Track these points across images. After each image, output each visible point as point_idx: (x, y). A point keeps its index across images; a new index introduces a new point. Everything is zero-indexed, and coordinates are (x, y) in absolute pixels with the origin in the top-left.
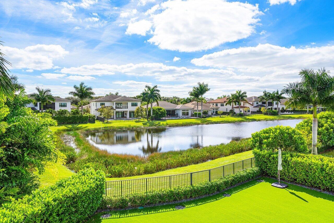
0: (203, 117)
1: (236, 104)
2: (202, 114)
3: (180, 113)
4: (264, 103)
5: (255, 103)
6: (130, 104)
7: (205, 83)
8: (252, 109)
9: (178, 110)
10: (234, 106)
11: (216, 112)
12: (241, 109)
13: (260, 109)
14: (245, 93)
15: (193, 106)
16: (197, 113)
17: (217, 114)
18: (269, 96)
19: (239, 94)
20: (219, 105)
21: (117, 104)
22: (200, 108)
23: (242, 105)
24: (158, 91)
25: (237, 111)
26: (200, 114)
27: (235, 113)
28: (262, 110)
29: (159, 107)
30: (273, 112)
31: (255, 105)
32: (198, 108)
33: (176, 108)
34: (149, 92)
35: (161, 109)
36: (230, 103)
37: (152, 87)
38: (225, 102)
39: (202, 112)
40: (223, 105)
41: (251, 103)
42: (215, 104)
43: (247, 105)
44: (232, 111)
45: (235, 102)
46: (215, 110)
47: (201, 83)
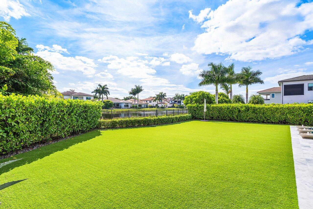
0: (139, 108)
1: (159, 101)
2: (138, 106)
3: (123, 106)
4: (176, 101)
5: (171, 101)
6: (85, 98)
7: (140, 86)
8: (169, 105)
9: (121, 104)
10: (159, 102)
11: (147, 106)
12: (163, 104)
13: (173, 105)
14: (165, 94)
15: (131, 102)
16: (134, 106)
17: (147, 107)
18: (179, 97)
19: (161, 94)
20: (148, 102)
21: (74, 98)
22: (136, 103)
23: (163, 102)
24: (107, 88)
25: (160, 105)
26: (136, 106)
27: (159, 107)
28: (174, 105)
29: (108, 100)
30: (181, 106)
31: (170, 102)
32: (135, 103)
33: (120, 102)
34: (101, 89)
35: (109, 101)
36: (155, 100)
37: (103, 85)
38: (152, 100)
39: (138, 105)
40: (151, 102)
41: (168, 101)
42: (145, 101)
43: (166, 102)
44: (157, 105)
45: (159, 100)
46: (146, 105)
47: (138, 86)
